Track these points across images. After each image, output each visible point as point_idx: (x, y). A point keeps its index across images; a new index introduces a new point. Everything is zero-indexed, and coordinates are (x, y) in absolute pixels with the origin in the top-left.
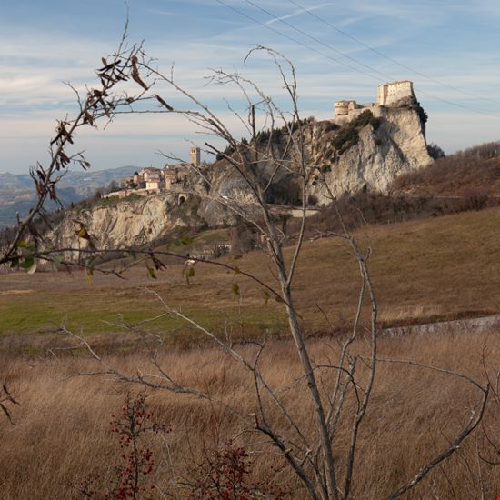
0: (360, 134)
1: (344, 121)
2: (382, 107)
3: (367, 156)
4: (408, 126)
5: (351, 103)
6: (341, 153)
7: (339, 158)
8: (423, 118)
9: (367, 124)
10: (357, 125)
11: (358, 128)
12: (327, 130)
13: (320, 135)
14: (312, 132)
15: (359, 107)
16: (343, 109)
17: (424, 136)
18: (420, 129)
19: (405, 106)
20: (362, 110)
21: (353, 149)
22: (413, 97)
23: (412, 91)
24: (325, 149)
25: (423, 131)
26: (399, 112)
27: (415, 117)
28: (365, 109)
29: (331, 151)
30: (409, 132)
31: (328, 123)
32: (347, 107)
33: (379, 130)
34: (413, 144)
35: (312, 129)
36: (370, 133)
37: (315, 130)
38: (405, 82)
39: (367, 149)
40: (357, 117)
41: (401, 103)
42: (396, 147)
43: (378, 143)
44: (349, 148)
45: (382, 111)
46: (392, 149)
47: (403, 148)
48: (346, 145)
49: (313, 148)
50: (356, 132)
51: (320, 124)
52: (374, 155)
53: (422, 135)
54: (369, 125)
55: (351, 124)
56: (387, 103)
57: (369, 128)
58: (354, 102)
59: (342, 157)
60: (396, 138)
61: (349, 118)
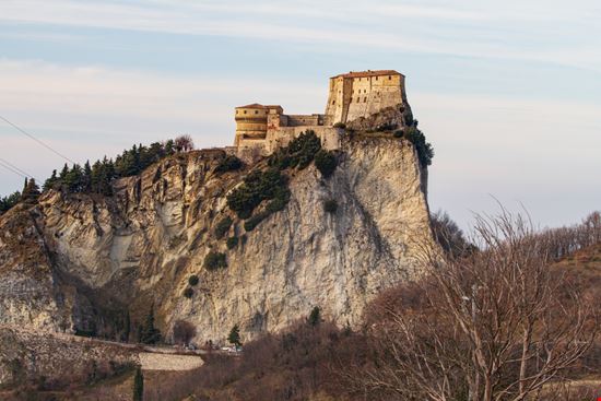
0: (293, 186)
1: (256, 153)
2: (341, 126)
3: (306, 237)
4: (395, 175)
5: (273, 111)
6: (250, 227)
7: (245, 238)
8: (424, 155)
9: (304, 166)
10: (286, 164)
11: (289, 171)
12: (219, 171)
13: (202, 182)
14: (184, 175)
15: (290, 122)
16: (255, 125)
17: (425, 198)
18: (418, 182)
19: (386, 128)
20: (299, 131)
21: (277, 218)
22: (405, 108)
23: (403, 95)
24: (212, 214)
25: (423, 188)
26: (376, 141)
27: (410, 155)
28: (303, 129)
29: (228, 220)
30: (395, 187)
31: (219, 153)
32: (265, 120)
33: (334, 178)
34: (402, 215)
35: (184, 166)
36: (315, 184)
37: (191, 168)
38: (390, 74)
39: (306, 220)
40: (285, 145)
41: (380, 121)
42: (367, 218)
43: (331, 207)
44: (266, 216)
45: (342, 138)
46: (358, 222)
47: (383, 221)
48: (262, 208)
49: (185, 208)
50: (285, 181)
51: (204, 155)
52: (322, 233)
53: (422, 195)
54: (312, 167)
55: (271, 160)
56: (350, 118)
57: (312, 173)
58: (279, 109)
59: (253, 236)
60: (362, 192)
61: (268, 146)
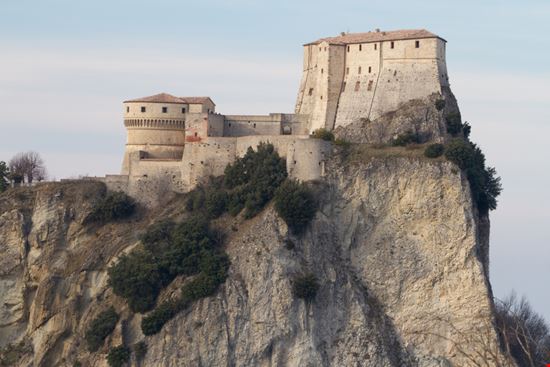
0: (234, 250)
1: (163, 186)
2: (325, 136)
3: (259, 346)
4: (426, 229)
5: (196, 109)
6: (152, 328)
7: (142, 349)
8: (482, 191)
9: (260, 206)
10: (220, 208)
11: (226, 222)
12: (95, 221)
13: (61, 242)
14: (27, 228)
15: (227, 128)
16: (162, 135)
17: (485, 272)
18: (471, 241)
19: (411, 139)
20: (245, 145)
21: (204, 310)
22: (446, 103)
23: (443, 77)
24: (80, 303)
25: (481, 252)
26: (390, 164)
27: (455, 190)
28: (254, 142)
29: (112, 316)
30: (428, 250)
31: (95, 188)
32: (180, 125)
33: (312, 235)
34: (441, 304)
35: (27, 212)
36: (275, 246)
37: (41, 217)
38: (417, 37)
39: (259, 314)
40: (219, 172)
41: (398, 126)
42: (375, 310)
43: (306, 290)
44: (183, 306)
45: (325, 159)
46: (358, 319)
47: (404, 316)
48: (175, 291)
49: (28, 293)
50: (217, 241)
51: (65, 190)
52: (289, 338)
53: (478, 267)
54: (269, 213)
55: (193, 201)
56: (342, 120)
57: (271, 224)
58: (208, 105)
59: (158, 344)
60: (367, 261)
61: (187, 174)
